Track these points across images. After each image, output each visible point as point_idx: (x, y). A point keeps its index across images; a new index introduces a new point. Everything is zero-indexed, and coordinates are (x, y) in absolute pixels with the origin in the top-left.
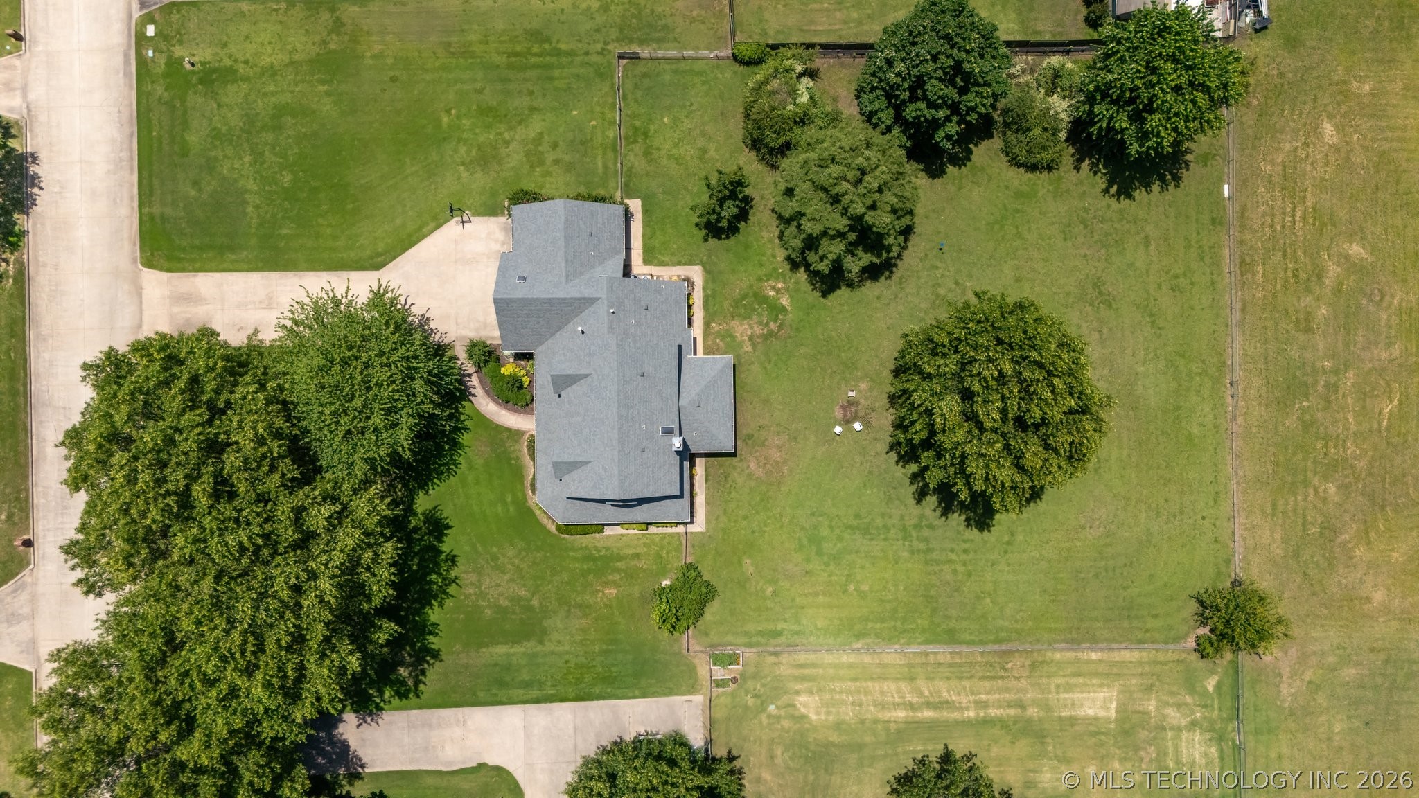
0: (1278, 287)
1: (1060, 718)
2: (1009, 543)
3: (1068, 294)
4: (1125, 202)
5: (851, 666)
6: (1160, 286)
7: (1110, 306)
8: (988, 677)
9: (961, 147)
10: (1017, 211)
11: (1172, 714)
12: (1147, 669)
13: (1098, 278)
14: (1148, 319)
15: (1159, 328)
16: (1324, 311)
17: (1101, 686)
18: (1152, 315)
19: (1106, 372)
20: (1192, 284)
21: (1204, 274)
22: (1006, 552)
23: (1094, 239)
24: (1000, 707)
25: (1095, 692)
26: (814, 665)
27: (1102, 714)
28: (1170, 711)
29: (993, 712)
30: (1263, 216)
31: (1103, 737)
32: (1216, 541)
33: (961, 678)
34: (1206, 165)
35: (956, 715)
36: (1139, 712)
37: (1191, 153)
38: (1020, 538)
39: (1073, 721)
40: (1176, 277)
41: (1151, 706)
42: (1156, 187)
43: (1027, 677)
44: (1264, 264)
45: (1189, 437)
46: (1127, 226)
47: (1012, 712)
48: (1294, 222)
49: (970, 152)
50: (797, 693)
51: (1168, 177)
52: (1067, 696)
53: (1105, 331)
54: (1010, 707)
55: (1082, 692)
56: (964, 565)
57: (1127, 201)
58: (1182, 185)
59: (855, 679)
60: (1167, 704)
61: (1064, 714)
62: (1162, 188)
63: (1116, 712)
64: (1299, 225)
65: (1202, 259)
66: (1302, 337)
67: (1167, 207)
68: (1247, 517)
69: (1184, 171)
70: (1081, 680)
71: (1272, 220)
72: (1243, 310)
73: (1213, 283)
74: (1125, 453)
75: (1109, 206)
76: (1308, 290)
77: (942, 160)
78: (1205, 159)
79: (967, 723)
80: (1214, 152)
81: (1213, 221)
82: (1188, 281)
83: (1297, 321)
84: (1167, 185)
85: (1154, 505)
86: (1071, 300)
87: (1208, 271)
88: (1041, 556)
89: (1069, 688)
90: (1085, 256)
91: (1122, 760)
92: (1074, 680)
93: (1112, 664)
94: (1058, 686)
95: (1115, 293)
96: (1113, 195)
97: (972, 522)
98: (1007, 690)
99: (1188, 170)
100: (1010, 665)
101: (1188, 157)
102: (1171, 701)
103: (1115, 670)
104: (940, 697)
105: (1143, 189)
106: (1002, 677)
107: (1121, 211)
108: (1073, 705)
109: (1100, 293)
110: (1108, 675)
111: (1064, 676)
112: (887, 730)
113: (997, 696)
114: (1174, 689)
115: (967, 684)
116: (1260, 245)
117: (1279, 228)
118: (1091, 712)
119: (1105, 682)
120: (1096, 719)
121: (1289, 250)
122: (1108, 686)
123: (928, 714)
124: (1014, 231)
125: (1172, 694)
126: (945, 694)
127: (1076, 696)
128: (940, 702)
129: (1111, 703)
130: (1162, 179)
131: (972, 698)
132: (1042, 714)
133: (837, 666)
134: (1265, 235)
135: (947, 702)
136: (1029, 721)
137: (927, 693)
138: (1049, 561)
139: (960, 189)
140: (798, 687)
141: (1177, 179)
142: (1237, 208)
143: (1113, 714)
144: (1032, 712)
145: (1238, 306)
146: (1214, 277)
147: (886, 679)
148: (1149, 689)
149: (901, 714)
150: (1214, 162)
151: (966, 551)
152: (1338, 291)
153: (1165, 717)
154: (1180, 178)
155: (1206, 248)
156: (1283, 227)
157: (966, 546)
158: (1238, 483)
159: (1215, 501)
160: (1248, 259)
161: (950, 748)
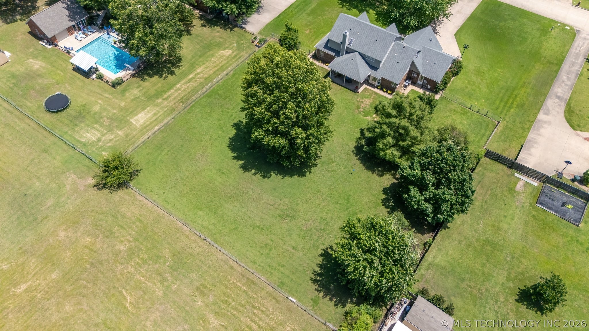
0: (228, 290)
1: (148, 106)
2: (222, 128)
3: (298, 204)
4: (320, 252)
5: (227, 68)
6: (272, 241)
7: (280, 216)
8: (184, 97)
9: (391, 206)
10: (347, 209)
11: (111, 137)
12: (134, 139)
13: (295, 219)
14: (262, 226)
15: (254, 228)
16: (199, 303)
17: (145, 124)
18: (262, 229)
19: (254, 197)
20: (262, 254)
21: (262, 262)
22: (219, 126)
23: (313, 229)
24: (171, 94)
25: (145, 120)
26: (237, 60)
27: (136, 118)
28: (112, 137)
29: (172, 91)
30: (267, 308)
31: (128, 113)
32: (151, 191)
33: (192, 90)
34: (312, 299)
35: (183, 82)
36: (123, 128)
37: (323, 297)
38: (220, 132)
39: (143, 109)
40: (270, 250)
41: (120, 133)
42: (318, 269)
43: (172, 106)
44: (244, 292)
45: (200, 209)
46: (309, 246)
47: (166, 96)
48: (253, 321)
49: (386, 207)
50: (233, 52)
51: (318, 278)
52: (153, 112)
53: (271, 207)
54: (168, 96)
55: (149, 117)
56: (228, 112)
57: (320, 253)
58: (310, 281)
59: (222, 66)
60: (116, 137)
61: (148, 108)
62: (315, 272)
63: (131, 122)
64: (249, 322)
65: (269, 266)
66: (197, 284)
67: (305, 268)
68: (148, 208)
69: (317, 287)
70: (153, 119)
71: (262, 311)
72: (232, 268)
73: (255, 263)
74: (216, 183)
75: (323, 244)
76: (215, 303)
77: (390, 196)
78: (315, 301)
79: (176, 84)
80: (315, 308)
81: (282, 283)
82: (264, 253)
83: (205, 287)
84: (315, 275)
85: (187, 180)
86: (294, 203)
87: (262, 264)
88: (207, 134)
89: (155, 114)
90: (308, 221)
91: (115, 113)
92: (156, 117)
93: (147, 131)
94: (159, 112)
95: (284, 221)
96: (327, 249)
97: (240, 123)
98: (174, 99)
99: (316, 290)
100: (181, 104)
101: (322, 294)
102: (115, 139)
103: (145, 130)
104: (193, 82)
105: (321, 263)
106: (180, 100)
107: (318, 248)
108: (148, 112)
109: (288, 216)
110: (145, 127)
111: (160, 116)
112: (197, 65)
113: (176, 95)
114: (118, 143)
115: (188, 91)
116: (255, 296)
117: (255, 311)
118: (140, 115)
119: (144, 125)
120: (136, 115)
121: (241, 308)
122: (142, 125)
123: (191, 76)
124: (340, 202)
125: (117, 141)
126: (192, 83)
127: (150, 115)
128: (191, 81)
129: (136, 122)
130: (319, 275)
131: (183, 89)
132: (156, 103)
133: (231, 65)
134: (257, 302)
135: (189, 82)
136: (158, 98)
137: (198, 79)
138: (203, 135)
139: (372, 194)
140: (235, 53)
141: (315, 281)
142: (280, 299)
143: (132, 120)
144: (160, 100)
145: (236, 266)
146: (257, 266)
147: (213, 73)
148: (127, 136)
149: (199, 70)
150: (310, 304)
151: (232, 115)
152: (203, 318)
153: (112, 134)
154: (314, 283)
155: (273, 271)
156: (254, 314)
157: (234, 116)
158: (163, 214)
159: (166, 201)
160: (252, 286)
161: (174, 76)
